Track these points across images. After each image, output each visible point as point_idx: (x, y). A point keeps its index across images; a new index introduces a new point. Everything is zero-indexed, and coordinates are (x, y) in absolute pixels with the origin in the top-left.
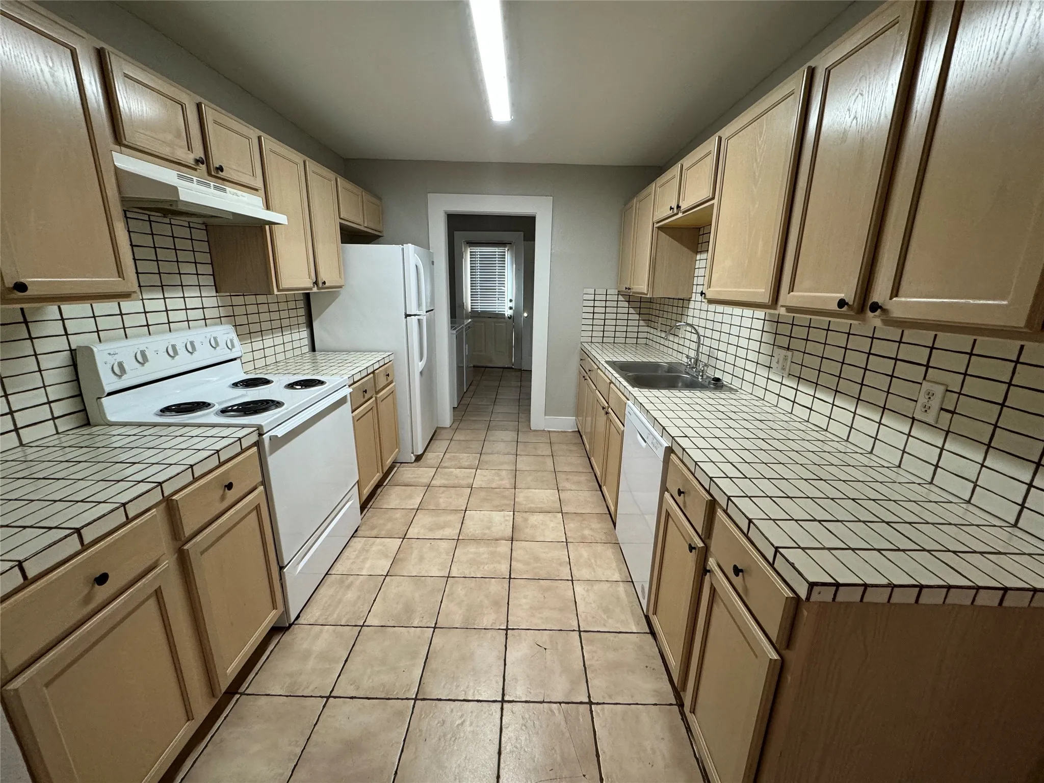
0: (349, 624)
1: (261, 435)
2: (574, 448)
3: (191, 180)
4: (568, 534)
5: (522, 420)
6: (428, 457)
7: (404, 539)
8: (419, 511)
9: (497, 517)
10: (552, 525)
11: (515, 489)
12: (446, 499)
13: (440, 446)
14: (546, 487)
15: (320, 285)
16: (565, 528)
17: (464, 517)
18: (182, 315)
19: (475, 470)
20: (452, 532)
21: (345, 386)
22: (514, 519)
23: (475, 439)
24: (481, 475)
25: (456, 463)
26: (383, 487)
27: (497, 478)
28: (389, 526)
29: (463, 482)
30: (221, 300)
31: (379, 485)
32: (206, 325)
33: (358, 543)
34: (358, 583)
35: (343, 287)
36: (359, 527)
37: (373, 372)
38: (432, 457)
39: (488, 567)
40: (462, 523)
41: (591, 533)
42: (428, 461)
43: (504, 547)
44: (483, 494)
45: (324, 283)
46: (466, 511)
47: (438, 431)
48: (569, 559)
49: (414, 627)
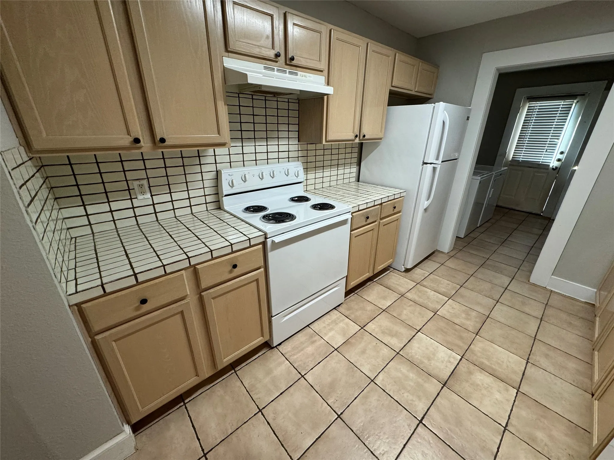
0: (298, 369)
1: (266, 238)
2: (577, 323)
3: (273, 70)
4: (513, 420)
5: (525, 269)
6: (416, 272)
7: (362, 328)
8: (384, 312)
9: (443, 353)
10: (498, 396)
11: (477, 335)
12: (409, 313)
13: (430, 266)
14: (515, 351)
15: (361, 137)
16: (512, 410)
17: (414, 336)
18: (275, 155)
19: (448, 299)
20: (397, 344)
21: (350, 212)
22: (458, 364)
23: (464, 271)
24: (451, 306)
25: (435, 286)
26: (372, 282)
27: (464, 315)
28: (359, 313)
29: (431, 305)
30: (300, 146)
31: (370, 279)
32: (289, 161)
33: (335, 314)
34: (318, 343)
35: (383, 139)
36: (342, 303)
37: (381, 204)
38: (418, 273)
39: (408, 396)
40: (410, 341)
41: (546, 440)
42: (414, 275)
43: (433, 387)
44: (442, 324)
45: (364, 136)
46: (419, 331)
47: (436, 253)
48: (498, 451)
49: (327, 404)
